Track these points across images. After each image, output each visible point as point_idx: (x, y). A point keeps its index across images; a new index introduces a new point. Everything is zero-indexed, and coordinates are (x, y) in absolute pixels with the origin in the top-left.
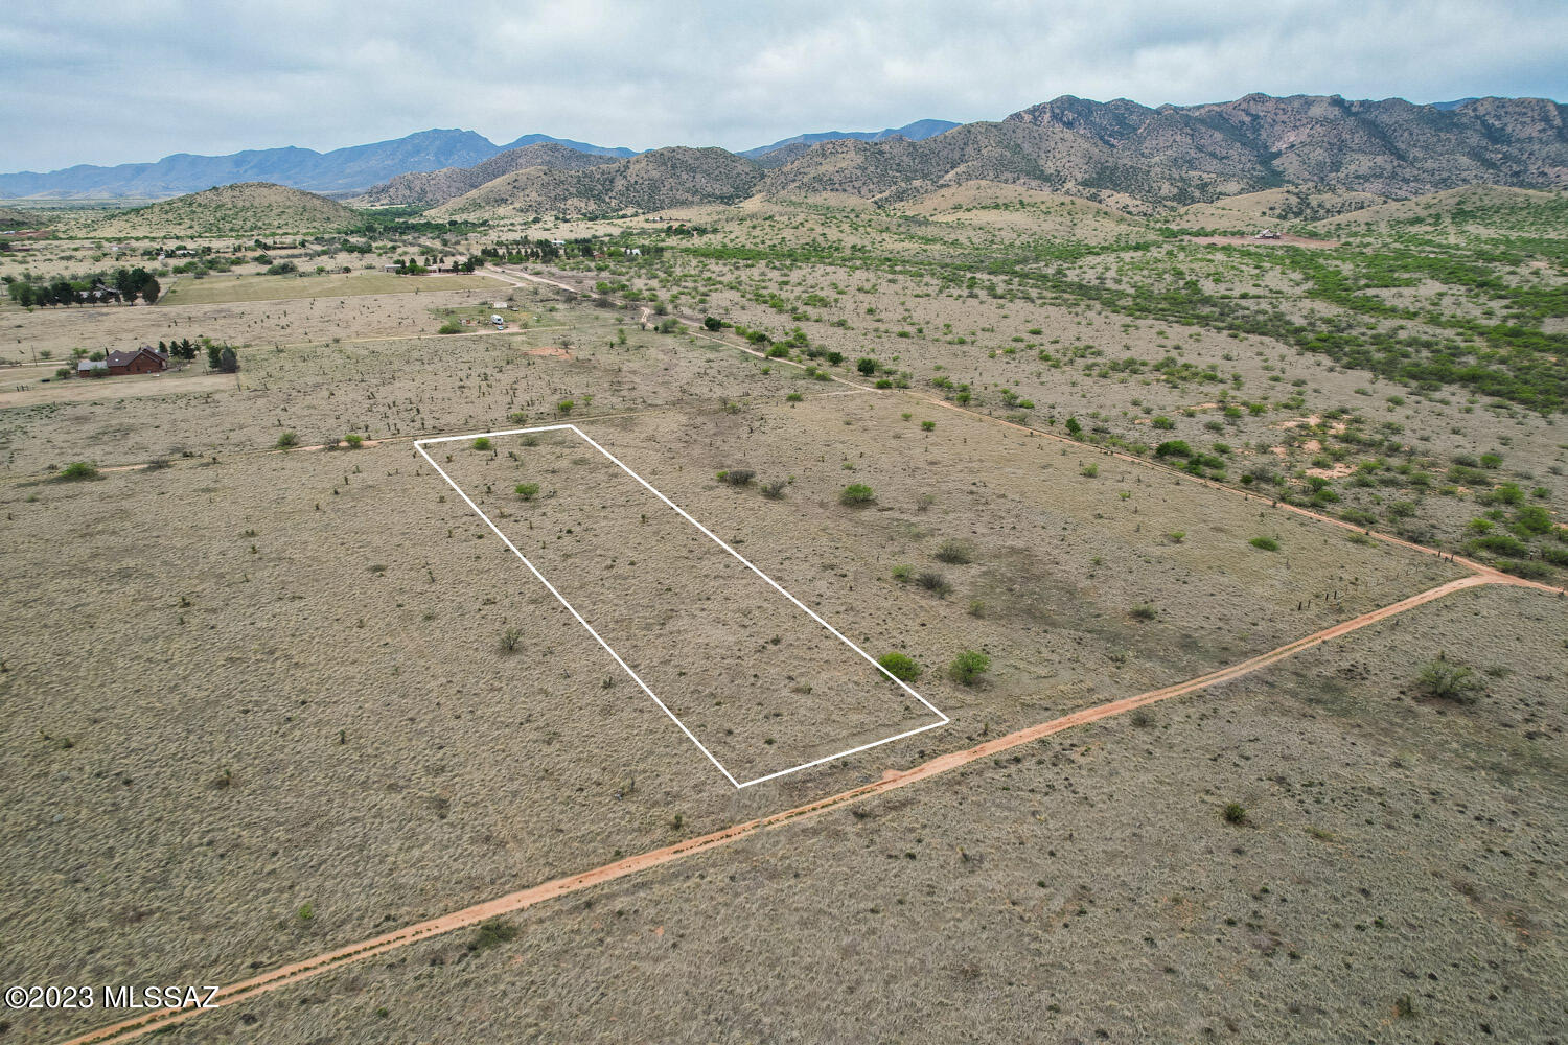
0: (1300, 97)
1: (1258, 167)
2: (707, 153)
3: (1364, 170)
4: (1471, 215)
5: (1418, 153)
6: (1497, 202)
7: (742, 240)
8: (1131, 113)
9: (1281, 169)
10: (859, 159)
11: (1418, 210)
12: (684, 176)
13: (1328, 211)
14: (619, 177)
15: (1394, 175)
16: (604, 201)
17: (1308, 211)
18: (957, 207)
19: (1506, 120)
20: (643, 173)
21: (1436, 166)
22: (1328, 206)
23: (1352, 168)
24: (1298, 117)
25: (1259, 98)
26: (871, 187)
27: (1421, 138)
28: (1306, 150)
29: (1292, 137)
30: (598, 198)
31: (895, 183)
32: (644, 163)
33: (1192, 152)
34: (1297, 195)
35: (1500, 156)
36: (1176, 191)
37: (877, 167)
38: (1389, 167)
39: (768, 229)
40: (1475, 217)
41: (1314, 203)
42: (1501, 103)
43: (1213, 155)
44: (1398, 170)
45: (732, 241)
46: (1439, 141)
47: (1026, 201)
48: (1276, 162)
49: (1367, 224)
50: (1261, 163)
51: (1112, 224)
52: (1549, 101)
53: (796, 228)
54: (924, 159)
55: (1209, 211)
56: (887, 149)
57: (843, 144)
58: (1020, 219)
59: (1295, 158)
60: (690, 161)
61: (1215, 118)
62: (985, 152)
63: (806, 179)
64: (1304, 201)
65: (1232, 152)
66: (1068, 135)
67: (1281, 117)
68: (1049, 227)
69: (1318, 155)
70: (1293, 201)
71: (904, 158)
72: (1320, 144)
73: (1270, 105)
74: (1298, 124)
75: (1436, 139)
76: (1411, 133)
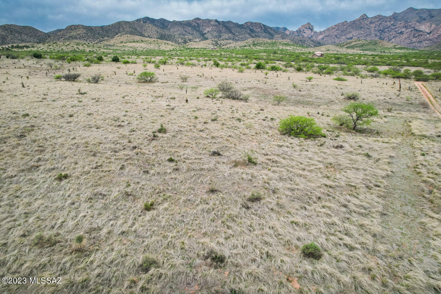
0: (208, 19)
1: (201, 37)
2: (24, 27)
3: (227, 37)
4: (257, 45)
5: (237, 34)
6: (261, 42)
7: (46, 49)
8: (165, 22)
11: (245, 43)
12: (17, 35)
15: (234, 39)
17: (219, 45)
18: (122, 42)
19: (253, 27)
21: (242, 37)
22: (223, 44)
23: (224, 37)
24: (208, 24)
25: (198, 19)
26: (90, 39)
27: (237, 30)
28: (212, 32)
29: (208, 29)
31: (99, 38)
33: (184, 32)
36: (183, 41)
37: (91, 34)
38: (232, 37)
39: (55, 46)
41: (219, 43)
42: (252, 23)
43: (189, 33)
45: (41, 50)
47: (143, 40)
48: (205, 36)
49: (234, 47)
50: (202, 35)
51: (170, 46)
53: (67, 46)
54: (107, 32)
55: (195, 43)
56: (94, 28)
57: (78, 26)
58: (143, 45)
59: (210, 34)
60: (18, 30)
61: (188, 24)
62: (126, 30)
63: (66, 37)
64: (217, 43)
65: (194, 33)
66: (150, 25)
67: (204, 24)
68: (152, 47)
69: (215, 34)
70: (214, 43)
71: (100, 31)
72: (215, 31)
73: (201, 21)
74: (209, 26)
75: (240, 31)
76: (235, 29)
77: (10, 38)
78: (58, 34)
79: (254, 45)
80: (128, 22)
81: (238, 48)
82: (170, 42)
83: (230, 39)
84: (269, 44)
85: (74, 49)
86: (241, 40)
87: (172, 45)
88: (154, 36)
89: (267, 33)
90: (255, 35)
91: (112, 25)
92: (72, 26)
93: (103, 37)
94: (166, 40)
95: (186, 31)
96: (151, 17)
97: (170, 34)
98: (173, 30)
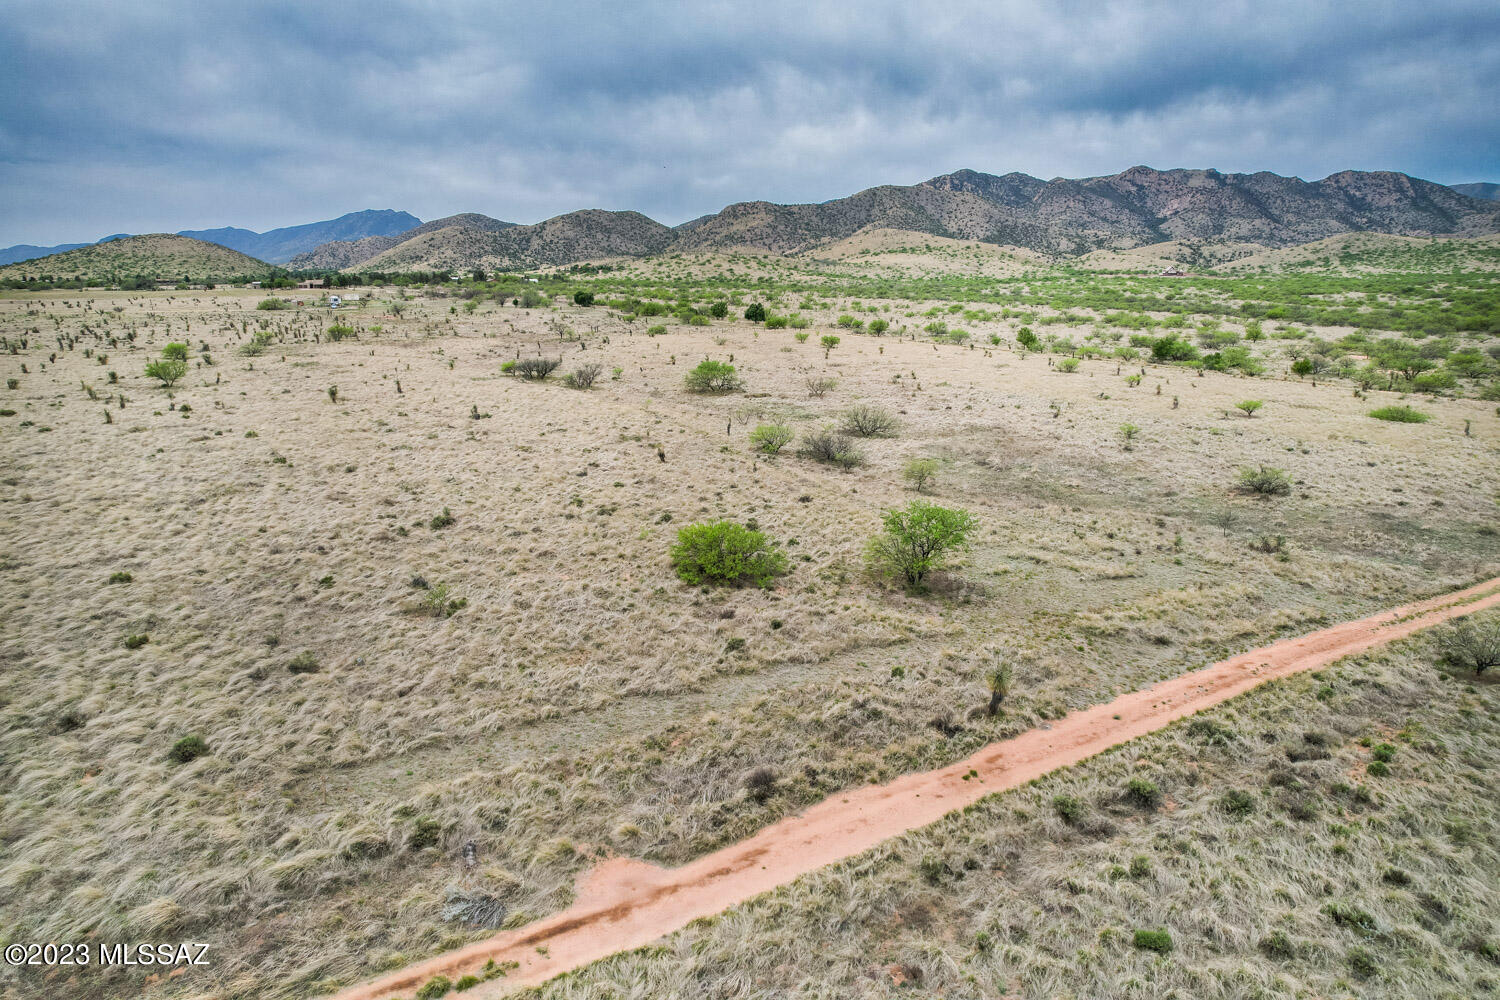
0: (1180, 171)
1: (1147, 230)
2: (621, 215)
3: (1243, 232)
4: (1358, 258)
5: (1291, 217)
6: (1380, 246)
7: (648, 275)
8: (1026, 185)
9: (1168, 232)
10: (770, 219)
11: (1307, 254)
12: (599, 236)
13: (1220, 260)
14: (535, 237)
15: (1272, 236)
16: (519, 259)
17: (1201, 261)
18: (865, 252)
19: (1365, 191)
20: (558, 233)
21: (1309, 228)
22: (1219, 256)
23: (1233, 230)
24: (1180, 187)
25: (1143, 171)
26: (781, 243)
27: (1293, 205)
28: (1190, 215)
29: (1175, 204)
30: (514, 256)
31: (804, 240)
32: (560, 225)
33: (1085, 217)
34: (1190, 246)
35: (1365, 220)
36: (1073, 246)
37: (786, 226)
38: (1267, 230)
39: (674, 266)
40: (1361, 259)
41: (1206, 254)
42: (1359, 176)
43: (1105, 219)
44: (1276, 232)
45: (637, 276)
46: (1310, 207)
47: (932, 245)
48: (1163, 226)
49: (1260, 267)
50: (1149, 227)
51: (1019, 266)
52: (1402, 174)
53: (705, 264)
54: (832, 219)
55: (1113, 255)
56: (796, 210)
57: (754, 205)
58: (928, 261)
59: (1180, 222)
60: (605, 223)
61: (1104, 188)
62: (890, 212)
63: (718, 238)
64: (1196, 252)
65: (1122, 217)
66: (969, 197)
67: (1164, 188)
68: (956, 267)
69: (1201, 219)
70: (1186, 251)
71: (813, 218)
72: (1201, 210)
73: (1154, 177)
74: (1180, 193)
75: (1306, 205)
76: (1283, 201)
77: (582, 245)
78: (698, 230)
79: (1347, 258)
80: (901, 190)
81: (1277, 270)
82: (1022, 252)
83: (1256, 238)
84: (1418, 255)
85: (721, 274)
86: (1303, 238)
87: (1026, 262)
88: (978, 230)
89: (1425, 210)
90: (1370, 221)
91: (852, 199)
92: (739, 205)
93: (817, 237)
94: (1013, 243)
95: (1092, 214)
96: (979, 169)
97: (1031, 225)
98: (1049, 209)
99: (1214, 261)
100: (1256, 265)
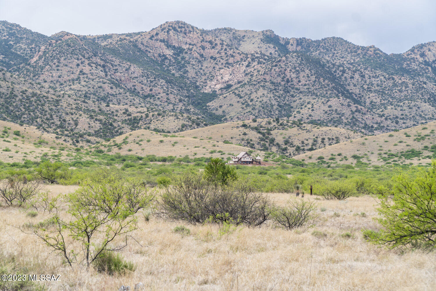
0: (227, 30)
1: (192, 109)
3: (318, 115)
8: (18, 41)
9: (220, 112)
11: (410, 141)
13: (298, 149)
21: (398, 113)
22: (297, 143)
23: (305, 111)
24: (231, 52)
25: (180, 28)
27: (375, 81)
28: (246, 89)
29: (226, 76)
33: (107, 87)
34: (256, 129)
36: (97, 126)
38: (347, 112)
41: (280, 140)
43: (134, 92)
44: (358, 116)
46: (395, 85)
48: (212, 104)
49: (355, 157)
50: (194, 104)
51: (32, 147)
55: (157, 137)
59: (235, 99)
64: (266, 136)
65: (157, 90)
67: (210, 52)
69: (261, 96)
70: (254, 136)
72: (261, 84)
73: (194, 37)
74: (231, 60)
75: (390, 83)
76: (363, 76)
81: (377, 160)
82: (32, 130)
83: (337, 123)
87: (41, 143)
94: (16, 118)
95: (117, 84)
97: (34, 95)
98: (55, 74)
99: (291, 150)
100: (349, 155)
